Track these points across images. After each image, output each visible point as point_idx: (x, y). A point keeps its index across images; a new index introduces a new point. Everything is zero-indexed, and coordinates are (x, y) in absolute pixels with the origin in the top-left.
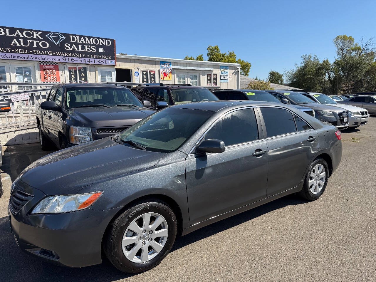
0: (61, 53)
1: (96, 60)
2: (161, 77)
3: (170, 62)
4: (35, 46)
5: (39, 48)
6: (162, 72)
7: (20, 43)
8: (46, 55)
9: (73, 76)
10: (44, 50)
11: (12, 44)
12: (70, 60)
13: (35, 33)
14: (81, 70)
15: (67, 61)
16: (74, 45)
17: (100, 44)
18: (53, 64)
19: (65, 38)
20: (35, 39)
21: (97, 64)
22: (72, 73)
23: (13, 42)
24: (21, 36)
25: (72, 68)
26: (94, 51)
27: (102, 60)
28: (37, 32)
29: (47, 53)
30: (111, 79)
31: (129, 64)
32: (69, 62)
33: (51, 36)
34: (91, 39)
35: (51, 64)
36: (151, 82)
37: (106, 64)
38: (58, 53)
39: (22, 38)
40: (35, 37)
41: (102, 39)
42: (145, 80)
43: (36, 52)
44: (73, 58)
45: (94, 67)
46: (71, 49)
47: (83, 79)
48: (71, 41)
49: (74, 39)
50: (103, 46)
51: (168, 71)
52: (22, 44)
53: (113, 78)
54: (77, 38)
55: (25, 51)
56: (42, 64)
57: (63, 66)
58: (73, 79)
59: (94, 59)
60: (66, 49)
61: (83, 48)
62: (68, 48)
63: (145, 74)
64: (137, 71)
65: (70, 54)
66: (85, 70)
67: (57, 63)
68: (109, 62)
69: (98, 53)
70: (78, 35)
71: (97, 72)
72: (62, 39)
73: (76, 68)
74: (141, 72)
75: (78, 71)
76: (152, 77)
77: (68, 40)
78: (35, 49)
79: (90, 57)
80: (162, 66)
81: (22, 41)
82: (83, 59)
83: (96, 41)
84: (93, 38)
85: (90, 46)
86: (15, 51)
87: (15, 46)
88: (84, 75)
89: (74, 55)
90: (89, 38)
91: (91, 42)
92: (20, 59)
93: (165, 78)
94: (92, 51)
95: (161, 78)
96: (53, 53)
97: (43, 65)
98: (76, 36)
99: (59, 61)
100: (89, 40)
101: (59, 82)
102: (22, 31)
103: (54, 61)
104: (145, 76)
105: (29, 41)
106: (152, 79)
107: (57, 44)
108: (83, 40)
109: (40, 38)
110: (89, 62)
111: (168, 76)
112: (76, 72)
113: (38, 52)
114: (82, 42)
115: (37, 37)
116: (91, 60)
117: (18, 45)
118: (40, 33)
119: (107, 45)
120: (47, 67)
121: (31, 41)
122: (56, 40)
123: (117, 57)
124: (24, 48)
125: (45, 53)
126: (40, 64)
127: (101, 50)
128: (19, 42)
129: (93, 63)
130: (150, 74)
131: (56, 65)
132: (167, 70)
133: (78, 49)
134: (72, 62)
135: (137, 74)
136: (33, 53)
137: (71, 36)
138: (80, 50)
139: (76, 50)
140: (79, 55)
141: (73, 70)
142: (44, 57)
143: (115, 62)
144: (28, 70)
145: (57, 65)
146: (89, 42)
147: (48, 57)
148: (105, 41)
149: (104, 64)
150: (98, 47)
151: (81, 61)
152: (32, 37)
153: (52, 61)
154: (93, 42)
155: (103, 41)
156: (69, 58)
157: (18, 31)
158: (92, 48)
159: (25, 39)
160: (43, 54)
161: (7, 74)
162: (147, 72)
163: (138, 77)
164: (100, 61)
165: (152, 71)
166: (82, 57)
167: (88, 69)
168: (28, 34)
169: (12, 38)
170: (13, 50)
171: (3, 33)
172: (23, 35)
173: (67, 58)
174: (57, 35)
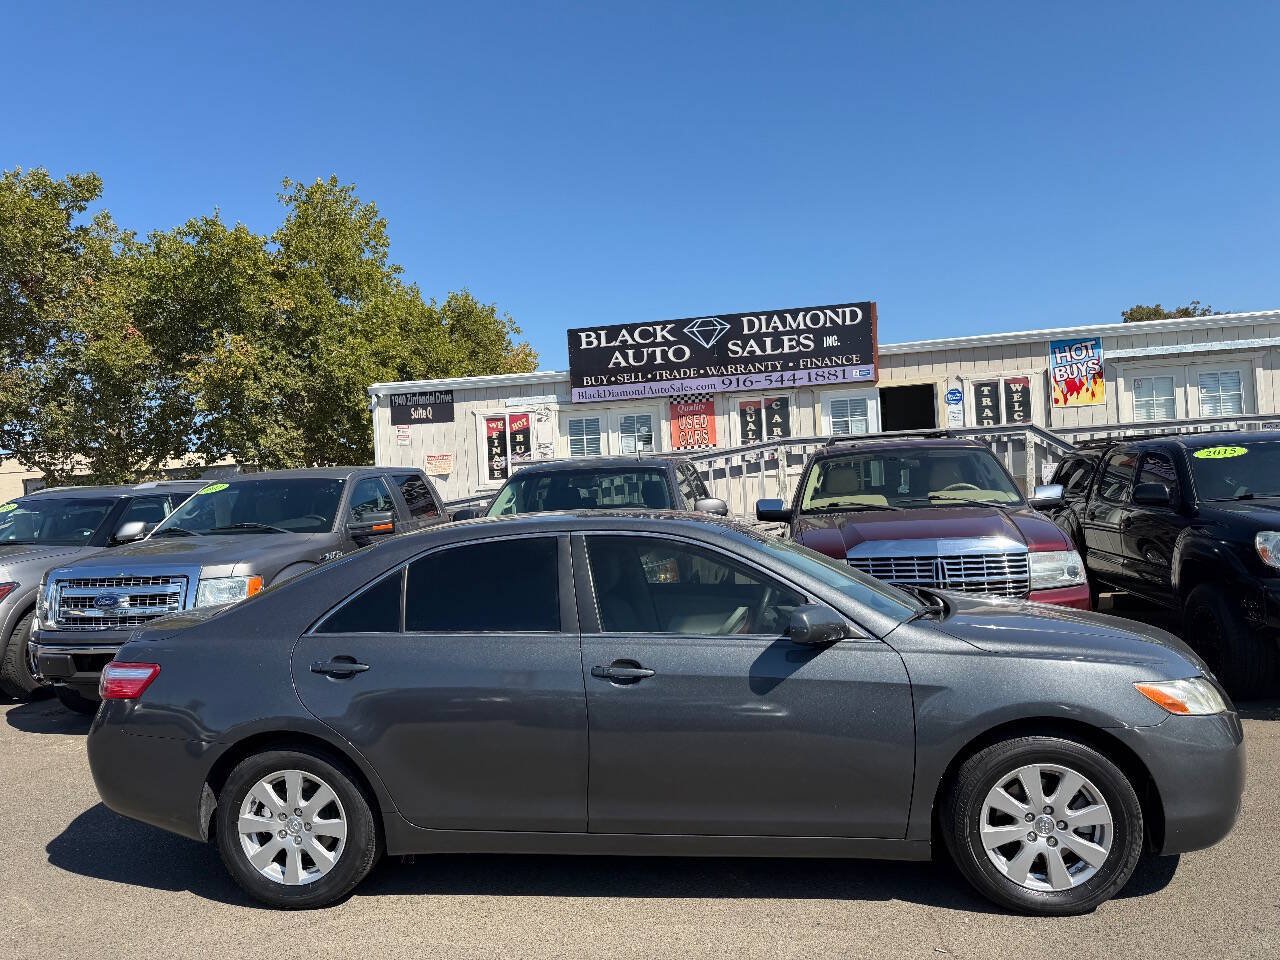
0: (719, 369)
1: (813, 372)
2: (1057, 394)
3: (1097, 340)
4: (659, 360)
5: (668, 365)
6: (1058, 379)
7: (627, 360)
8: (683, 379)
9: (752, 426)
10: (678, 367)
11: (611, 366)
12: (741, 383)
13: (658, 328)
14: (773, 406)
15: (733, 388)
16: (752, 342)
17: (828, 325)
18: (700, 400)
19: (729, 326)
20: (660, 344)
21: (814, 382)
22: (748, 419)
23: (613, 360)
24: (631, 341)
25: (747, 404)
26: (808, 346)
27: (832, 370)
28: (664, 324)
29: (685, 373)
30: (864, 423)
31: (926, 369)
32: (738, 389)
33: (694, 329)
34: (801, 314)
35: (697, 401)
36: (1010, 418)
37: (845, 381)
38: (711, 370)
39: (631, 347)
40: (659, 339)
41: (833, 309)
42: (988, 412)
43: (661, 375)
44: (749, 375)
45: (809, 393)
46: (745, 354)
47: (777, 431)
48: (746, 331)
49: (751, 325)
50: (835, 329)
51: (1084, 373)
52: (631, 360)
53: (871, 421)
54: (760, 320)
55: (637, 377)
56: (675, 403)
57: (725, 402)
58: (750, 433)
59: (808, 371)
60: (730, 355)
61: (777, 344)
62: (737, 353)
63: (986, 392)
64: (956, 385)
65: (741, 368)
66: (784, 404)
67: (711, 396)
68: (855, 373)
69: (821, 352)
70: (763, 313)
71: (818, 407)
72: (722, 330)
73: (760, 402)
74: (972, 388)
75: (763, 411)
76: (1015, 399)
77: (736, 332)
78: (660, 367)
79: (796, 368)
80: (1058, 356)
81: (630, 353)
82: (775, 376)
83: (815, 319)
84: (807, 310)
85: (796, 337)
86: (617, 379)
87: (618, 368)
88: (779, 420)
89: (752, 368)
90: (794, 313)
91: (799, 325)
92: (626, 398)
93: (1072, 400)
94: (802, 349)
95: (1057, 401)
96: (698, 372)
97: (676, 406)
98: (757, 315)
99: (713, 390)
100: (795, 319)
101: (715, 445)
102: (631, 329)
103: (703, 392)
104: (987, 401)
105: (645, 350)
106: (1017, 408)
107: (708, 347)
108: (779, 324)
109: (672, 339)
110: (782, 381)
111: (1084, 388)
112: (758, 412)
113: (666, 374)
114: (776, 328)
115: (663, 337)
116: (799, 374)
117: (623, 364)
118: (669, 326)
120: (687, 409)
121: (651, 349)
122: (707, 336)
123: (881, 352)
124: (635, 370)
125: (680, 375)
126: (672, 403)
127: (831, 341)
128: (626, 358)
129: (805, 382)
130: (1009, 392)
131: (708, 400)
132: (1083, 369)
133: (763, 349)
134: (747, 389)
135: (956, 396)
136: (654, 379)
137: (745, 320)
138: (769, 351)
139: (759, 352)
140: (767, 367)
141: (750, 410)
142: (677, 384)
143: (872, 371)
144: (645, 421)
145: (711, 400)
146: (794, 326)
147: (687, 382)
148: (844, 313)
149: (840, 380)
150: (819, 335)
151: (771, 381)
152: (652, 339)
153: (698, 392)
154: (805, 324)
155: (837, 314)
156: (738, 379)
157: (624, 332)
158: (802, 340)
159: (637, 348)
160: (675, 378)
161: (603, 436)
162: (994, 386)
163: (960, 406)
164: (826, 375)
165: (1015, 381)
166: (774, 368)
167: (792, 400)
168: (644, 335)
169: (611, 351)
170: (613, 379)
171: (595, 343)
172: (634, 340)
173: (733, 378)
174: (710, 323)
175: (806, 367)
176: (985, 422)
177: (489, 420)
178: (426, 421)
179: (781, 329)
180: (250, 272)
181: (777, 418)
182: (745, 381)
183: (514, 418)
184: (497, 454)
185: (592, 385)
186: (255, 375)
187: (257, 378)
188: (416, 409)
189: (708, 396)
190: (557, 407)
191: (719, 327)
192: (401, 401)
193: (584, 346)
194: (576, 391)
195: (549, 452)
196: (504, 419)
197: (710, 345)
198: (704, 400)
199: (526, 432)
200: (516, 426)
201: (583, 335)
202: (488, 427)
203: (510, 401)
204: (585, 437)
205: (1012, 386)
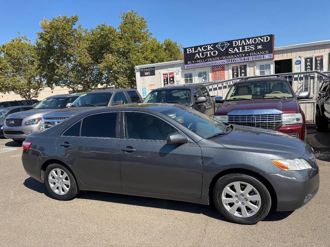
0: (226, 57)
1: (254, 57)
4: (209, 56)
5: (211, 57)
8: (215, 60)
9: (235, 73)
10: (214, 57)
11: (195, 58)
13: (209, 46)
14: (242, 67)
15: (230, 62)
16: (236, 49)
17: (259, 42)
18: (221, 66)
19: (229, 44)
20: (209, 51)
21: (254, 60)
22: (235, 71)
23: (196, 56)
24: (201, 51)
25: (234, 67)
26: (252, 49)
27: (260, 56)
28: (210, 45)
29: (216, 59)
30: (269, 71)
31: (289, 54)
32: (232, 63)
33: (219, 46)
34: (251, 39)
35: (220, 67)
36: (316, 68)
37: (264, 59)
38: (223, 57)
39: (201, 52)
40: (209, 49)
41: (261, 37)
42: (309, 67)
43: (209, 60)
44: (235, 58)
45: (253, 63)
46: (234, 52)
47: (243, 74)
48: (234, 45)
49: (236, 43)
50: (261, 43)
52: (201, 56)
53: (272, 71)
54: (238, 42)
55: (202, 61)
56: (213, 68)
57: (228, 67)
58: (235, 76)
59: (252, 56)
60: (229, 53)
61: (243, 49)
62: (231, 52)
63: (308, 61)
64: (299, 59)
65: (232, 56)
66: (245, 67)
68: (267, 56)
69: (257, 50)
70: (239, 40)
71: (255, 67)
72: (227, 45)
73: (238, 66)
74: (304, 59)
75: (239, 69)
76: (318, 63)
77: (231, 46)
78: (209, 57)
79: (249, 55)
81: (201, 54)
82: (243, 58)
83: (255, 41)
84: (253, 38)
85: (249, 46)
86: (197, 61)
87: (197, 59)
89: (236, 56)
90: (249, 39)
91: (250, 43)
92: (199, 67)
94: (251, 50)
96: (220, 58)
98: (237, 40)
99: (224, 63)
100: (249, 41)
101: (224, 79)
102: (201, 47)
103: (222, 64)
104: (309, 64)
105: (205, 53)
106: (318, 65)
107: (223, 51)
108: (244, 43)
109: (212, 49)
110: (245, 60)
112: (237, 69)
113: (211, 59)
114: (243, 44)
115: (210, 48)
116: (250, 57)
117: (199, 57)
118: (212, 45)
119: (265, 41)
120: (217, 69)
121: (206, 53)
122: (223, 48)
123: (275, 50)
124: (202, 59)
125: (215, 59)
126: (212, 68)
127: (259, 47)
128: (199, 55)
129: (251, 60)
130: (316, 60)
131: (223, 66)
134: (234, 62)
136: (207, 61)
137: (234, 42)
138: (241, 51)
139: (238, 51)
140: (240, 56)
141: (235, 69)
142: (214, 62)
143: (272, 56)
144: (205, 73)
146: (249, 43)
147: (217, 61)
148: (264, 38)
149: (262, 59)
150: (256, 45)
151: (241, 60)
152: (207, 49)
153: (220, 64)
154: (252, 42)
155: (262, 39)
156: (231, 60)
157: (199, 48)
158: (251, 47)
159: (203, 52)
160: (213, 60)
161: (193, 78)
162: (311, 59)
163: (300, 66)
164: (258, 57)
165: (318, 57)
166: (242, 56)
167: (248, 65)
168: (205, 48)
169: (195, 54)
170: (196, 62)
171: (191, 51)
172: (202, 50)
173: (230, 60)
174: (224, 44)
175: (252, 55)
176: (308, 70)
177: (164, 75)
178: (148, 75)
179: (245, 44)
180: (113, 38)
181: (243, 71)
182: (233, 60)
183: (170, 74)
184: (166, 84)
185: (190, 64)
186: (115, 64)
187: (115, 65)
188: (146, 72)
189: (223, 65)
190: (181, 70)
191: (226, 45)
192: (142, 70)
193: (188, 53)
194: (186, 66)
195: (179, 83)
196: (167, 74)
197: (223, 50)
198: (222, 66)
199: (173, 77)
200: (171, 76)
201: (188, 49)
202: (164, 77)
203: (169, 69)
204: (188, 78)
205: (317, 58)
